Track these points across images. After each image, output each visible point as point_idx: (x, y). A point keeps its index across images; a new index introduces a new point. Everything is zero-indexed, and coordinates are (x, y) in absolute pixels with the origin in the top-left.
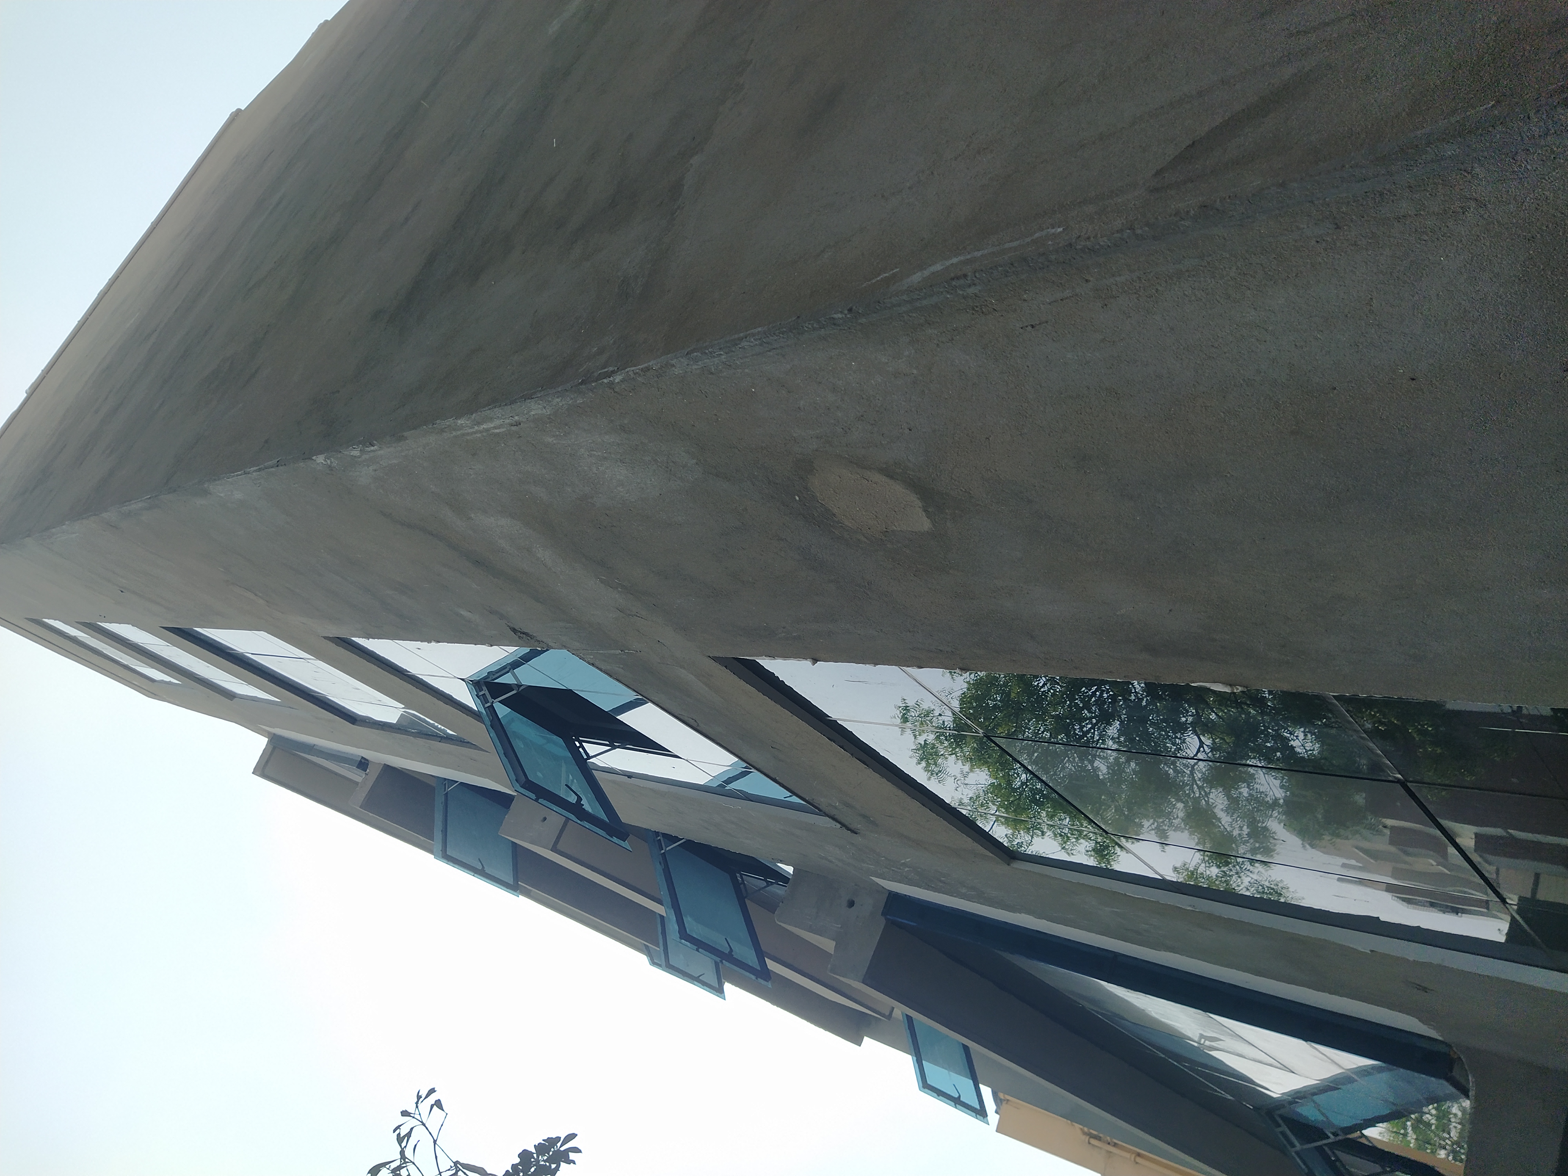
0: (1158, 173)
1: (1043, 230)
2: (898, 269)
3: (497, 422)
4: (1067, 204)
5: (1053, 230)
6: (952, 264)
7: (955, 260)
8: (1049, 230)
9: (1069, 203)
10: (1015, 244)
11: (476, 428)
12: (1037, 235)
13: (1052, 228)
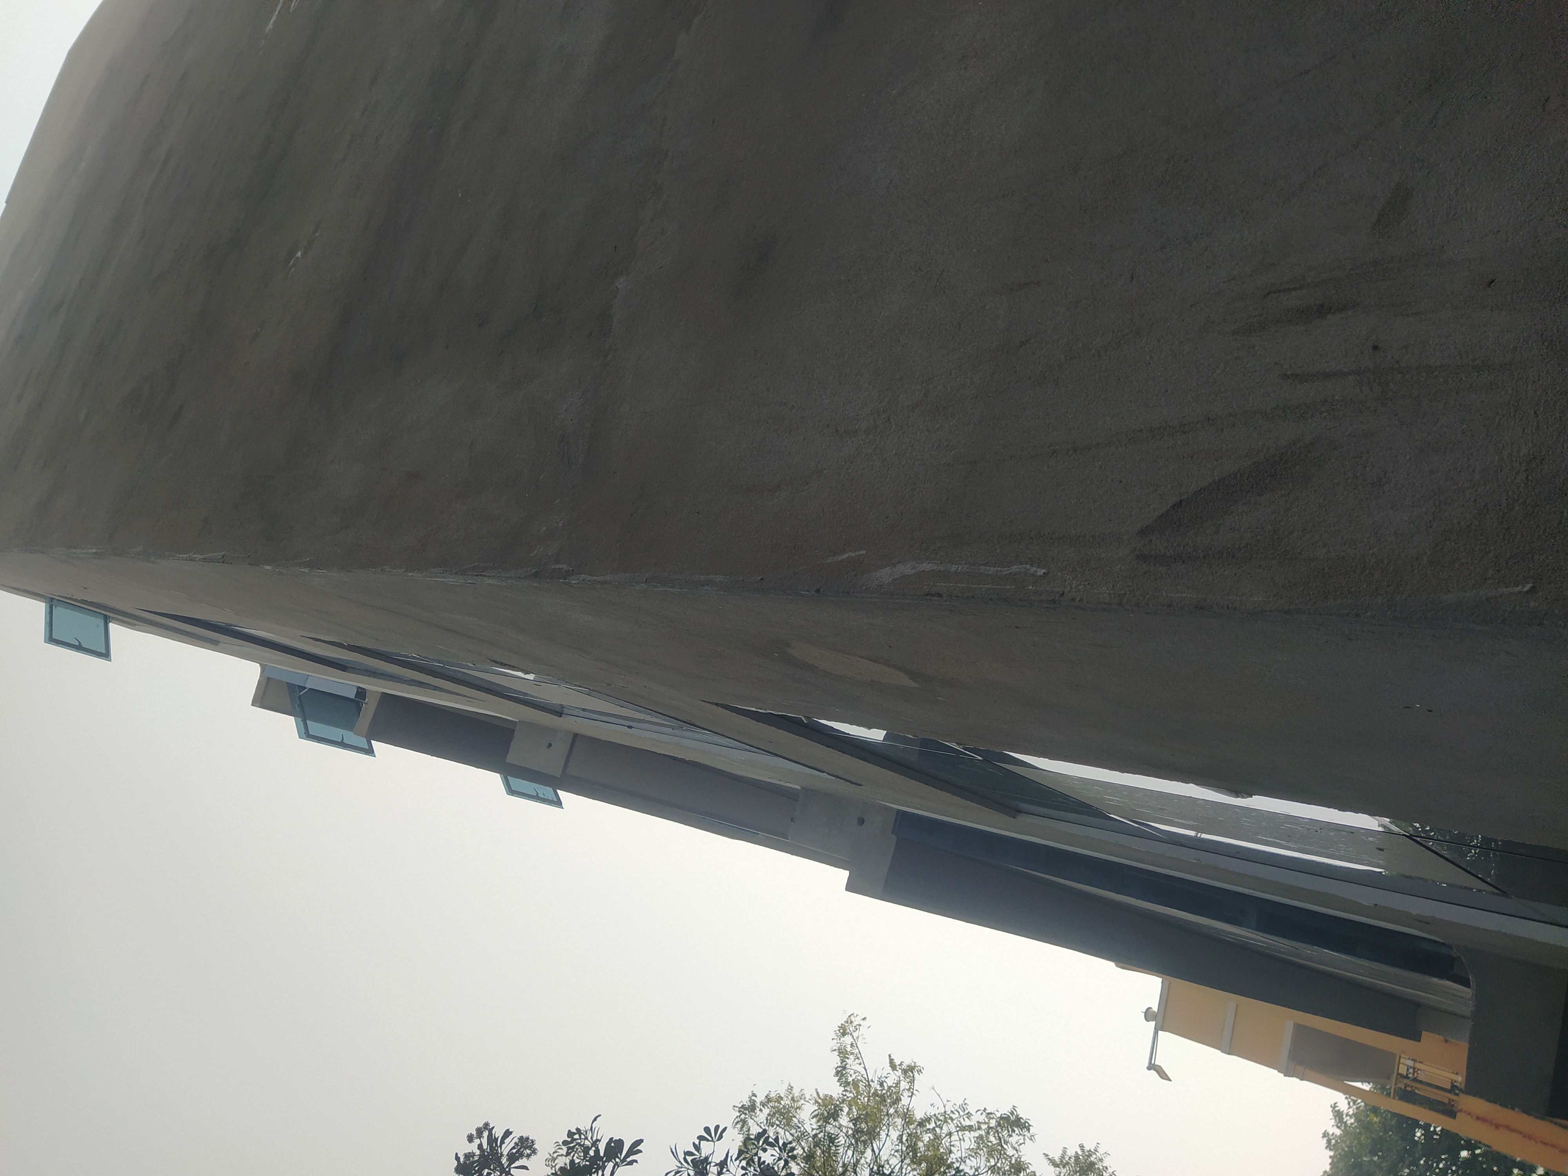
0: (1144, 532)
1: (1021, 563)
2: (865, 552)
3: (450, 580)
4: (1044, 534)
5: (1034, 569)
6: (924, 571)
7: (926, 566)
8: (1028, 566)
9: (1046, 534)
10: (992, 570)
11: (428, 579)
12: (1015, 568)
13: (1032, 565)
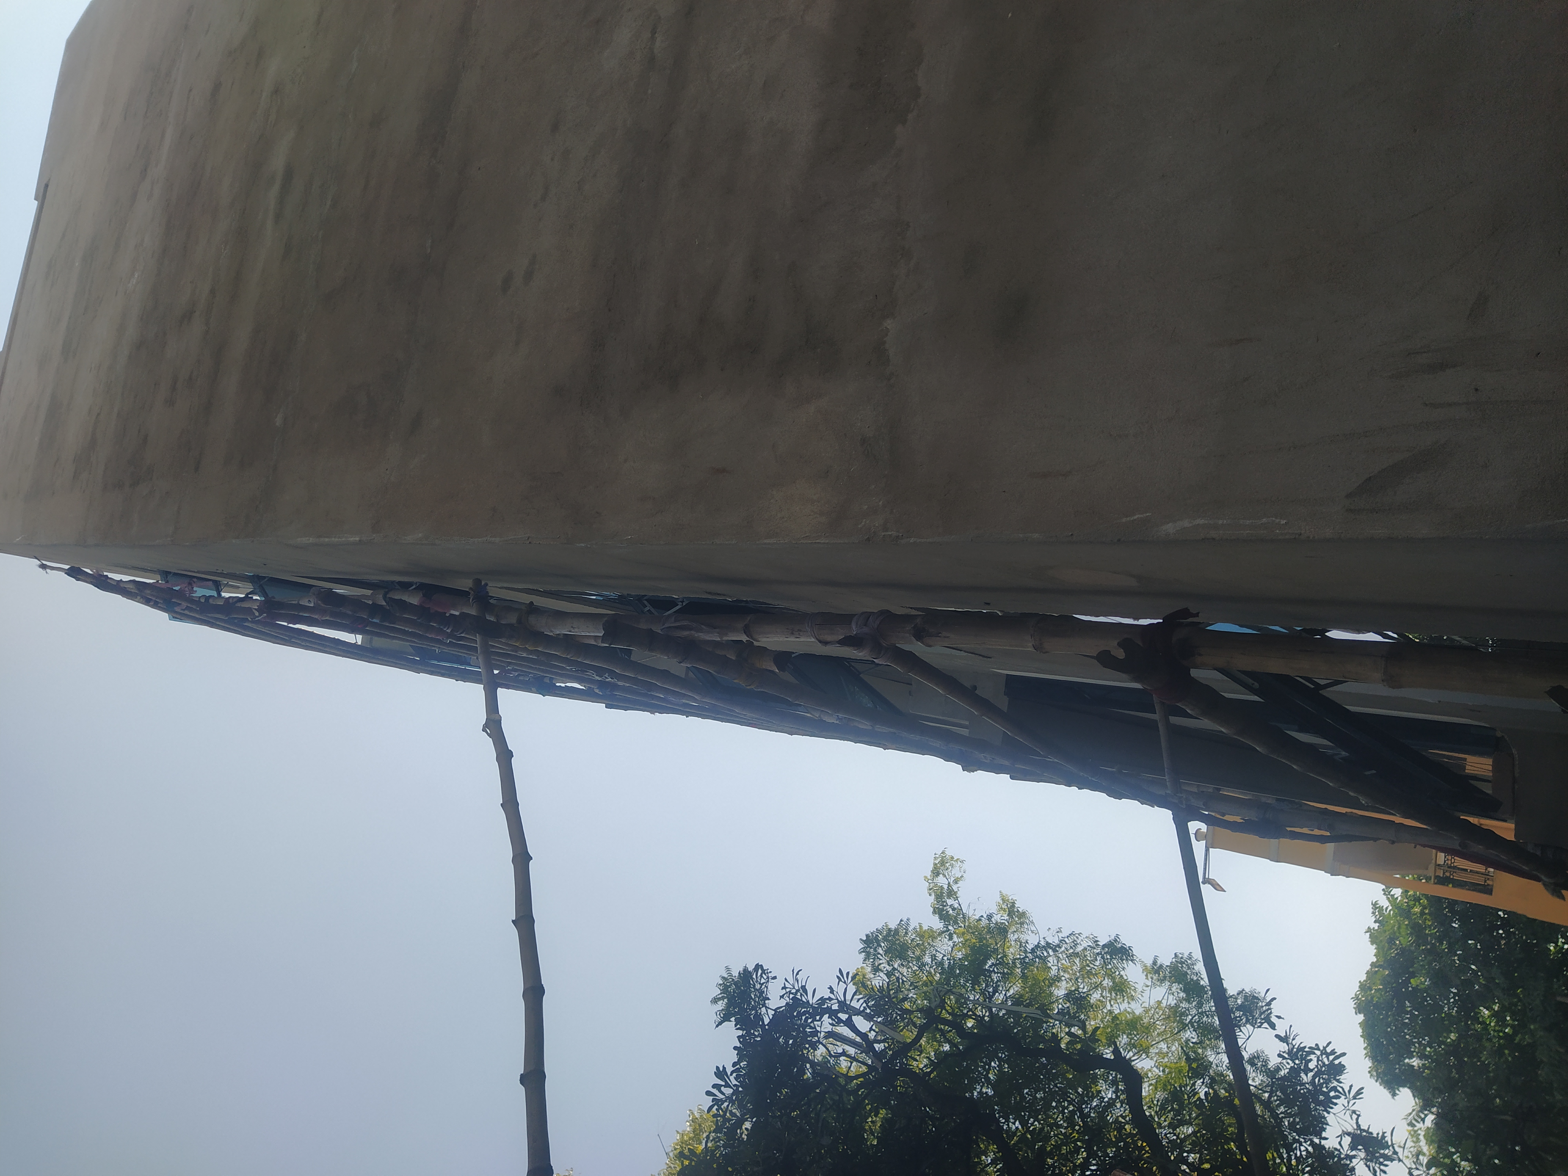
0: (1348, 496)
1: (1268, 517)
2: (1150, 514)
5: (1277, 521)
6: (1198, 524)
7: (1200, 521)
8: (1273, 519)
9: (1283, 499)
10: (1249, 522)
12: (1264, 520)
13: (1276, 518)
